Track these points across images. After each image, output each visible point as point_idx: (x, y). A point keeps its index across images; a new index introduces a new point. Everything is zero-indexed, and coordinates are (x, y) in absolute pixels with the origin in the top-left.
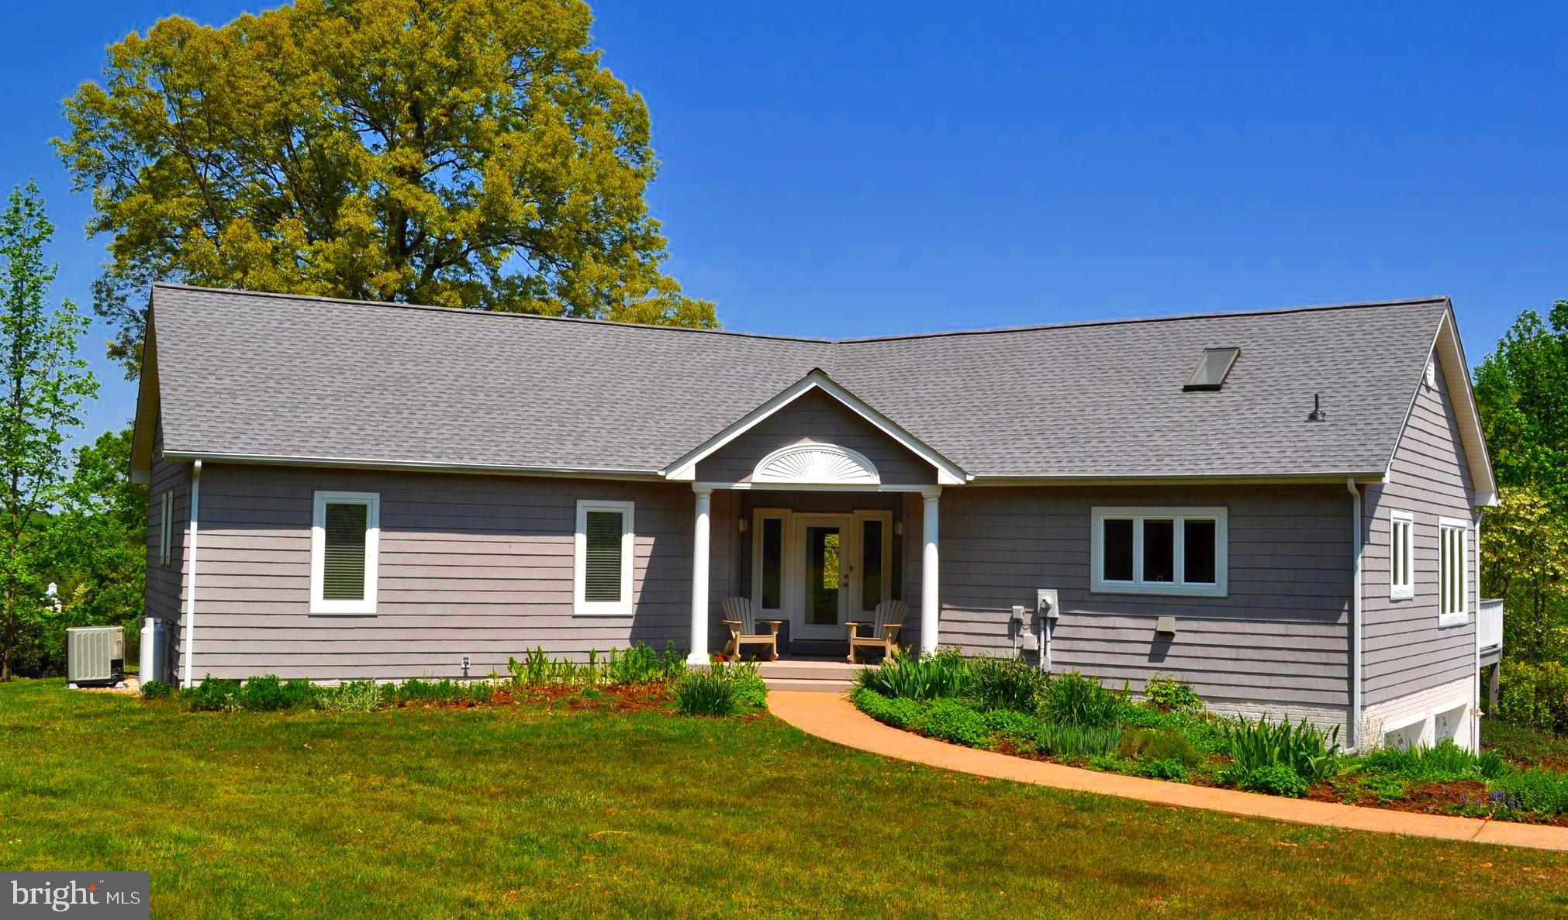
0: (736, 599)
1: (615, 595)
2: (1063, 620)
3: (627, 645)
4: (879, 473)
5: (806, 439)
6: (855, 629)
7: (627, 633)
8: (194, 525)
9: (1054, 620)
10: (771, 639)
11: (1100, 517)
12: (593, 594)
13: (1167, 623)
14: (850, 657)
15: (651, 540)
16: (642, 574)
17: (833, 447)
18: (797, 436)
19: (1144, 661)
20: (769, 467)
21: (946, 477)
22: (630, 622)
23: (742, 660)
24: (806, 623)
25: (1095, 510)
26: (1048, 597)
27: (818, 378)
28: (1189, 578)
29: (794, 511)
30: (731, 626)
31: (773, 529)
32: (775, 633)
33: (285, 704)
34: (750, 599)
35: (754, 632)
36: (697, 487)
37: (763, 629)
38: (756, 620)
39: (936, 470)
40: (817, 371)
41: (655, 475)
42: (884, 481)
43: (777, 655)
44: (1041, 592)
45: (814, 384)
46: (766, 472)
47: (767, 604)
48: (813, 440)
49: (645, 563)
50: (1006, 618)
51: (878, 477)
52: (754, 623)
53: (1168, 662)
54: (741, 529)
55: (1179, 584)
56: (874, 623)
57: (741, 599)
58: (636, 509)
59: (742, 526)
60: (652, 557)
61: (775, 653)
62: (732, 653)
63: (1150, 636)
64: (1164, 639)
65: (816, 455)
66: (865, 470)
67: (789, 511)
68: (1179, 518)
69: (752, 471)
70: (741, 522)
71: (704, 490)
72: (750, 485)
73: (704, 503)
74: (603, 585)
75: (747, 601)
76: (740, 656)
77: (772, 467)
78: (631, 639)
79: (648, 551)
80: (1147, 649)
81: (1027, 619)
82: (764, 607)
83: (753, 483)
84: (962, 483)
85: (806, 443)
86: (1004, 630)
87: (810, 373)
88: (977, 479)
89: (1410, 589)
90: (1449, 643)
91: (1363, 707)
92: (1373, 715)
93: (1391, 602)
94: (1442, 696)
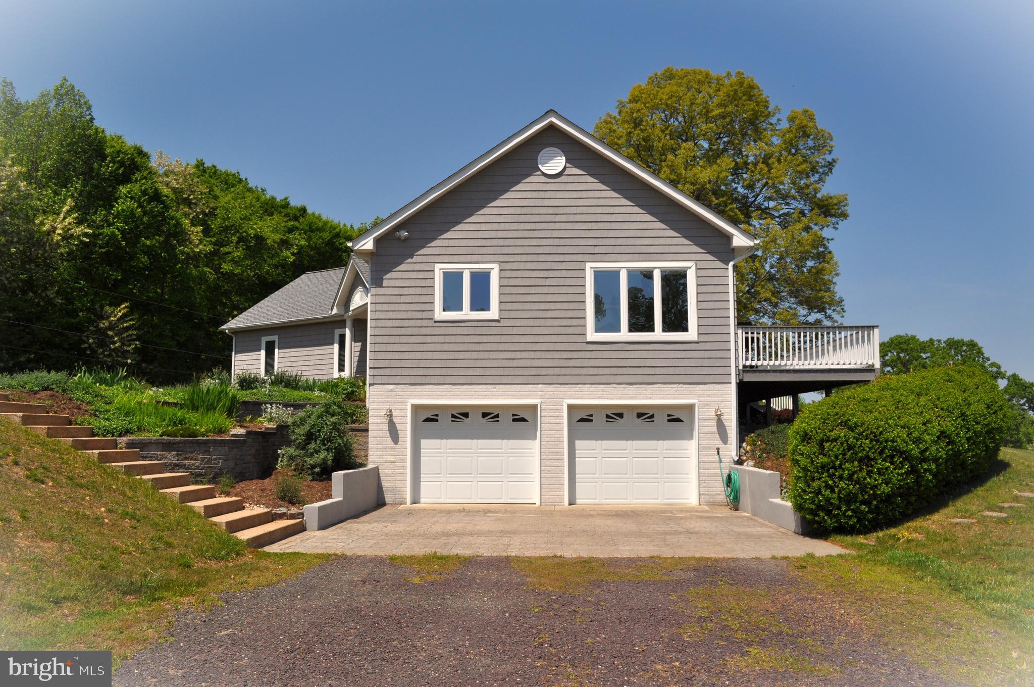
8: (233, 352)
89: (493, 313)
90: (627, 354)
91: (370, 385)
92: (392, 391)
93: (436, 322)
94: (601, 393)
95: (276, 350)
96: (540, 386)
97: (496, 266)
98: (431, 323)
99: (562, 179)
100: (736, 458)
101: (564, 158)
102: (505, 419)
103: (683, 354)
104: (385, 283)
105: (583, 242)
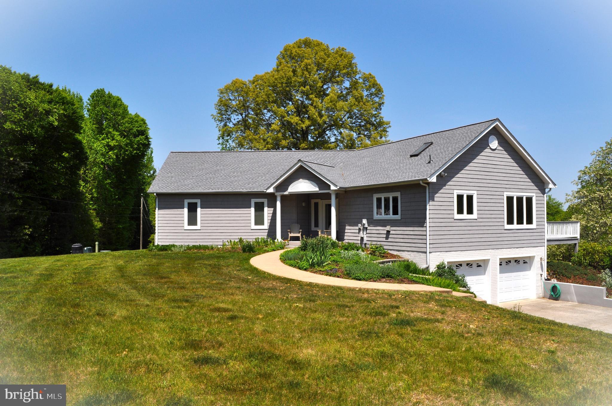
1: (262, 223)
2: (369, 228)
4: (318, 187)
6: (320, 232)
7: (266, 234)
8: (157, 209)
9: (367, 228)
11: (375, 196)
12: (256, 223)
13: (388, 228)
16: (270, 218)
17: (307, 181)
18: (298, 179)
19: (384, 240)
21: (333, 188)
22: (267, 231)
25: (374, 195)
26: (365, 221)
27: (301, 162)
28: (393, 214)
30: (288, 231)
31: (316, 205)
32: (301, 233)
33: (166, 250)
36: (277, 194)
39: (330, 186)
40: (300, 160)
41: (263, 191)
42: (320, 189)
44: (363, 220)
45: (300, 164)
46: (293, 189)
49: (271, 215)
50: (357, 228)
53: (390, 240)
54: (303, 205)
55: (391, 216)
58: (268, 201)
61: (300, 238)
63: (385, 232)
64: (388, 232)
65: (303, 183)
66: (315, 187)
68: (391, 196)
69: (288, 189)
70: (303, 203)
71: (279, 194)
72: (288, 193)
73: (279, 199)
74: (259, 221)
76: (289, 239)
77: (293, 187)
80: (385, 236)
81: (362, 228)
82: (315, 227)
84: (337, 189)
85: (301, 180)
86: (357, 231)
87: (298, 161)
88: (340, 188)
89: (474, 216)
90: (516, 235)
91: (430, 253)
92: (439, 255)
93: (455, 220)
94: (509, 252)
95: (199, 210)
96: (490, 250)
97: (475, 192)
98: (452, 220)
99: (496, 152)
100: (546, 278)
101: (497, 141)
102: (474, 266)
103: (531, 234)
104: (436, 199)
105: (502, 182)
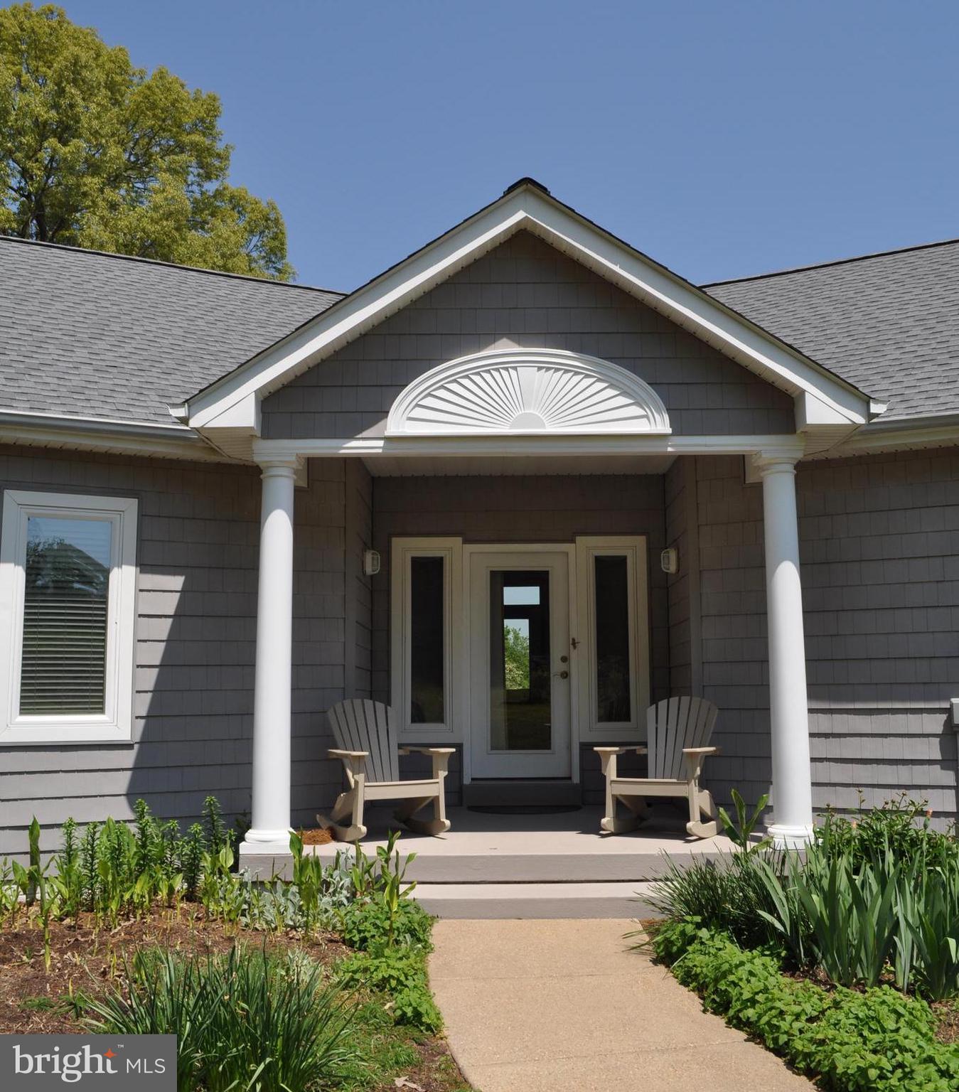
0: (358, 702)
1: (92, 700)
3: (121, 810)
4: (669, 410)
5: (505, 341)
6: (613, 759)
7: (122, 782)
10: (433, 788)
12: (38, 697)
14: (607, 821)
15: (177, 582)
16: (155, 654)
17: (565, 356)
18: (480, 337)
20: (425, 402)
21: (820, 411)
22: (128, 758)
23: (369, 837)
24: (493, 748)
27: (531, 201)
29: (466, 541)
30: (346, 761)
32: (443, 774)
34: (388, 702)
35: (396, 772)
36: (262, 450)
37: (414, 767)
38: (400, 746)
39: (797, 396)
40: (528, 187)
42: (680, 428)
43: (448, 823)
45: (520, 215)
46: (418, 413)
47: (419, 716)
48: (520, 343)
49: (162, 629)
50: (934, 724)
51: (666, 417)
52: (395, 753)
54: (369, 570)
56: (645, 744)
57: (369, 703)
58: (142, 515)
59: (371, 565)
60: (177, 616)
61: (443, 819)
62: (347, 822)
65: (528, 373)
66: (637, 404)
67: (458, 540)
69: (386, 413)
70: (369, 557)
71: (281, 458)
72: (381, 443)
73: (280, 487)
75: (380, 706)
76: (364, 829)
77: (429, 402)
78: (131, 795)
79: (170, 604)
82: (413, 721)
83: (389, 439)
84: (860, 420)
85: (504, 348)
86: (932, 749)
87: (511, 189)
